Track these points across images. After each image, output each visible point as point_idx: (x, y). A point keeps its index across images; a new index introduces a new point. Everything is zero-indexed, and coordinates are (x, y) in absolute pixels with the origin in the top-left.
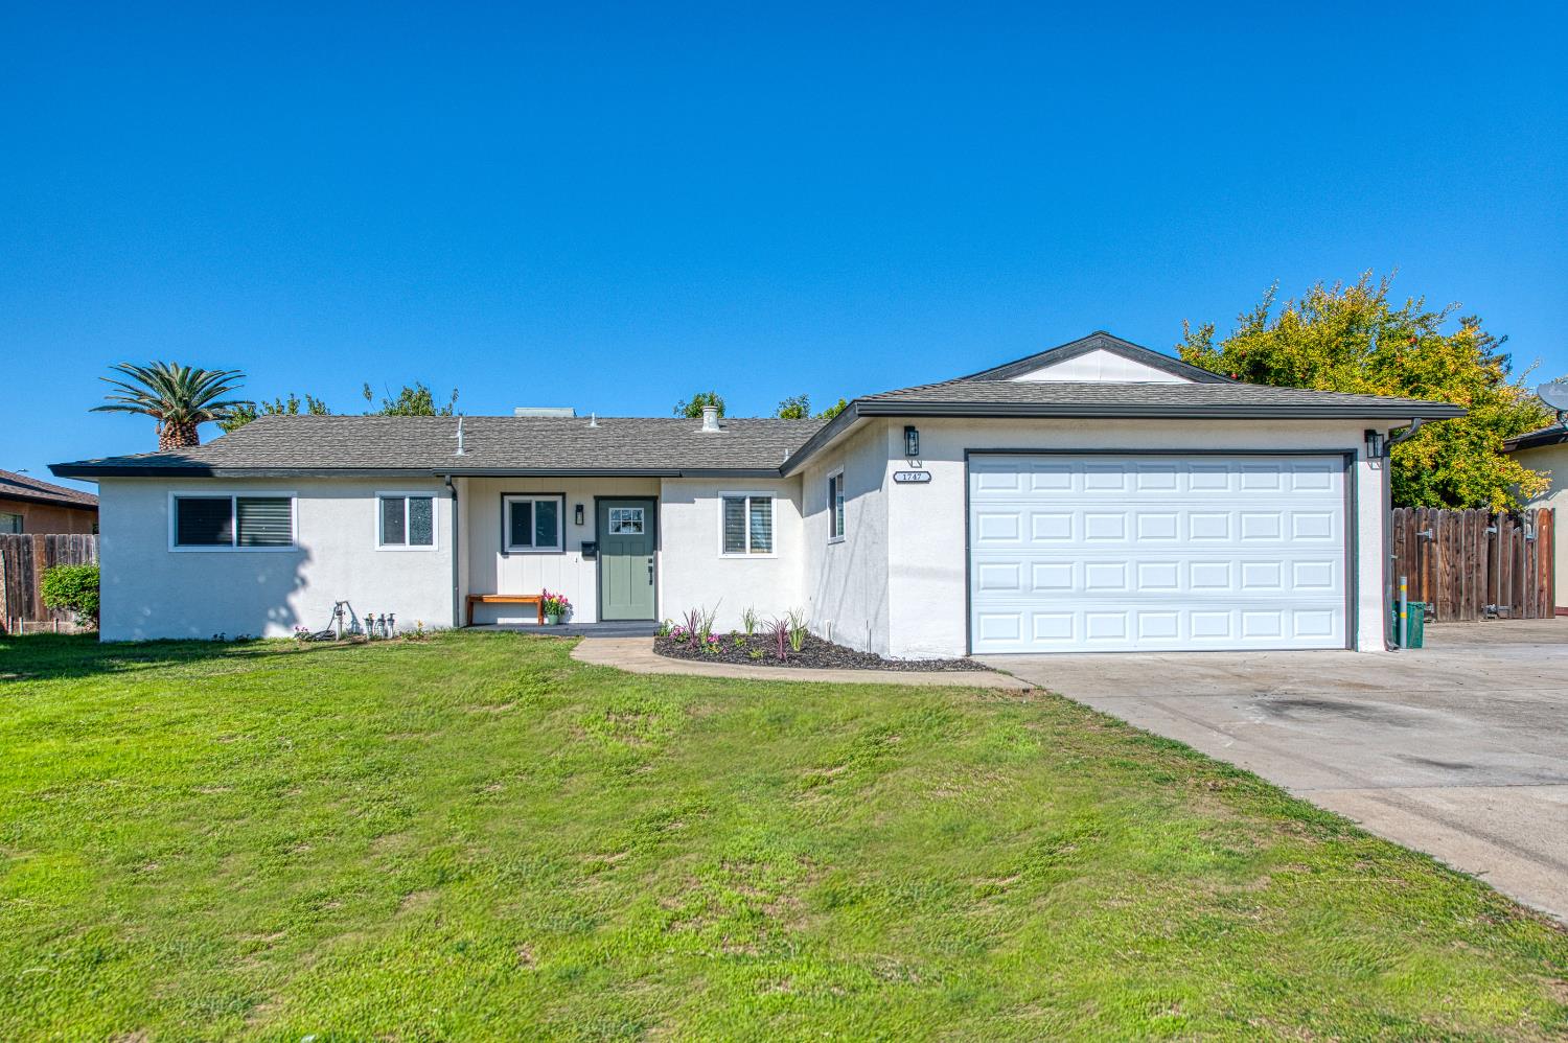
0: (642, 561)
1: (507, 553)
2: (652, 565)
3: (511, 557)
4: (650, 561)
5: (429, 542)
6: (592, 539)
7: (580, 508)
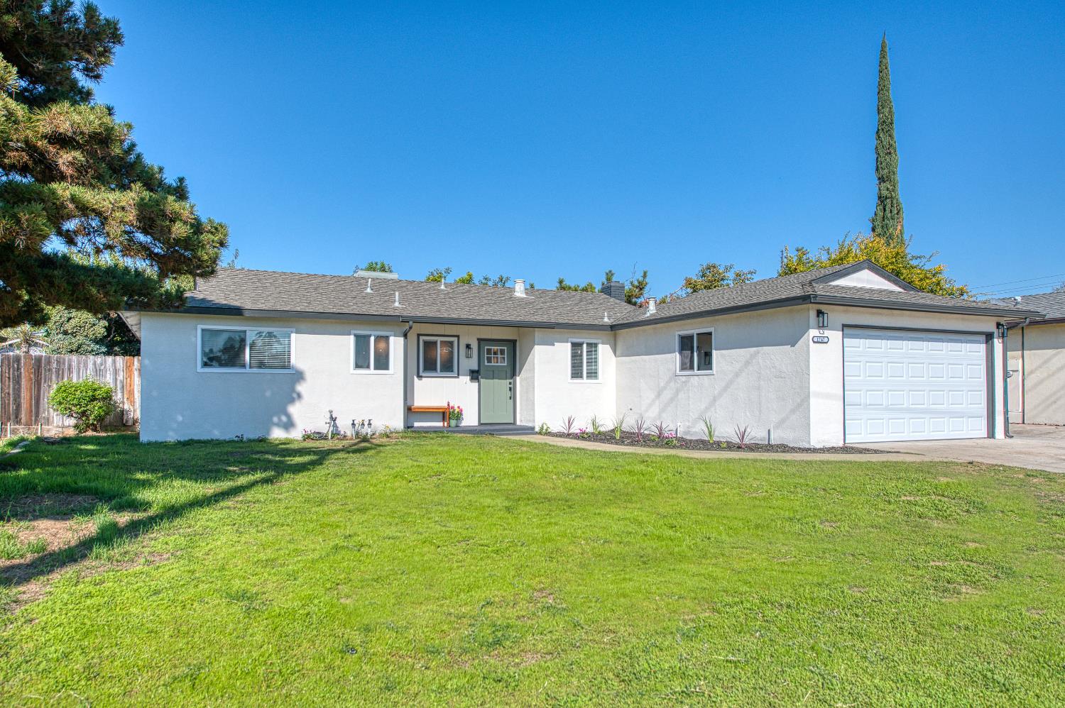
0: (505, 384)
1: (421, 377)
2: (512, 386)
3: (424, 379)
4: (510, 383)
5: (386, 368)
6: (476, 368)
7: (468, 346)
